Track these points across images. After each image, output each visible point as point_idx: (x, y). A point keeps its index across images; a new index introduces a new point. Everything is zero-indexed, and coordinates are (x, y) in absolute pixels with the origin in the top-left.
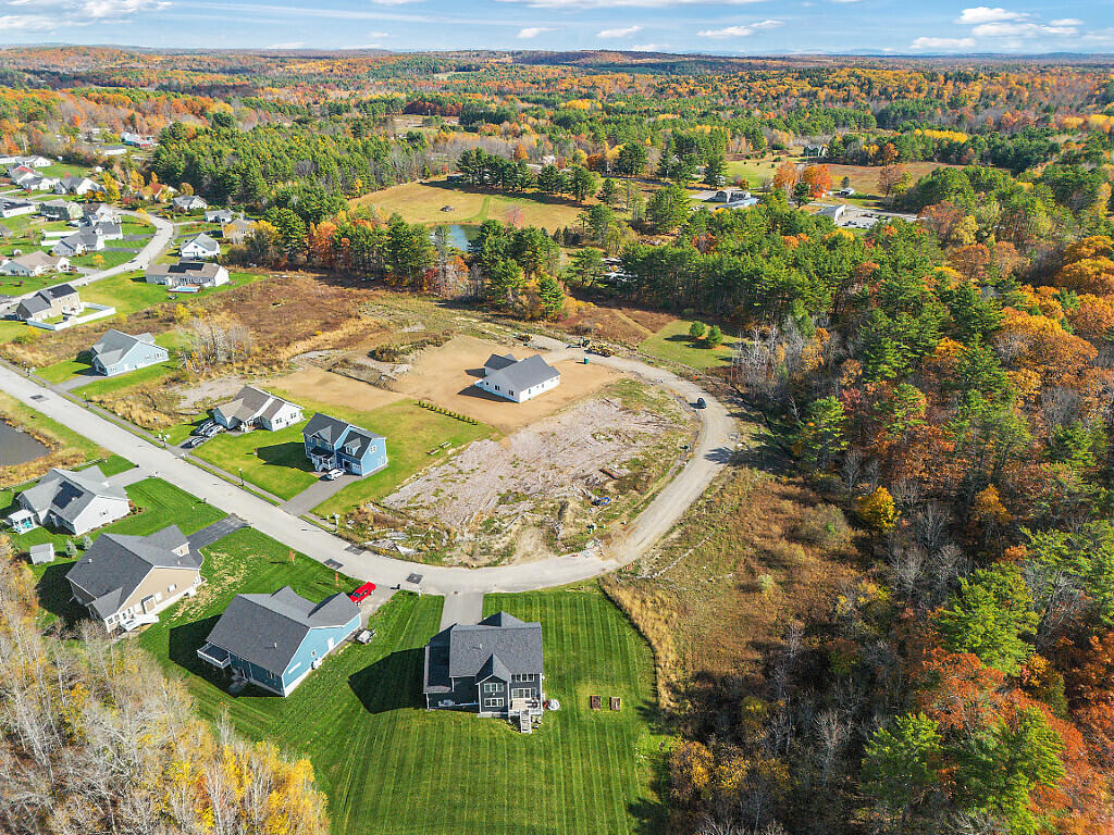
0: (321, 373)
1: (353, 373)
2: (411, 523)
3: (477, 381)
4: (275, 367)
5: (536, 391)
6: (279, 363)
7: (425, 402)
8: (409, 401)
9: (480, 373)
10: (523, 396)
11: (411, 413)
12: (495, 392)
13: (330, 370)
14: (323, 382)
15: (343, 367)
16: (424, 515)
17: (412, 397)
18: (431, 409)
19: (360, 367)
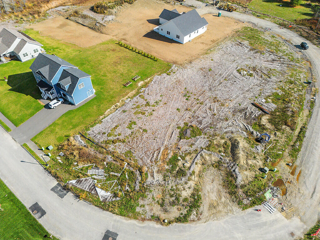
0: (61, 20)
1: (80, 20)
2: (110, 158)
3: (155, 28)
4: (36, 16)
5: (194, 35)
6: (39, 13)
7: (123, 42)
8: (112, 41)
9: (156, 22)
10: (186, 39)
11: (113, 50)
12: (167, 36)
13: (67, 18)
14: (62, 26)
15: (75, 16)
16: (120, 149)
17: (115, 38)
18: (126, 48)
19: (84, 17)
